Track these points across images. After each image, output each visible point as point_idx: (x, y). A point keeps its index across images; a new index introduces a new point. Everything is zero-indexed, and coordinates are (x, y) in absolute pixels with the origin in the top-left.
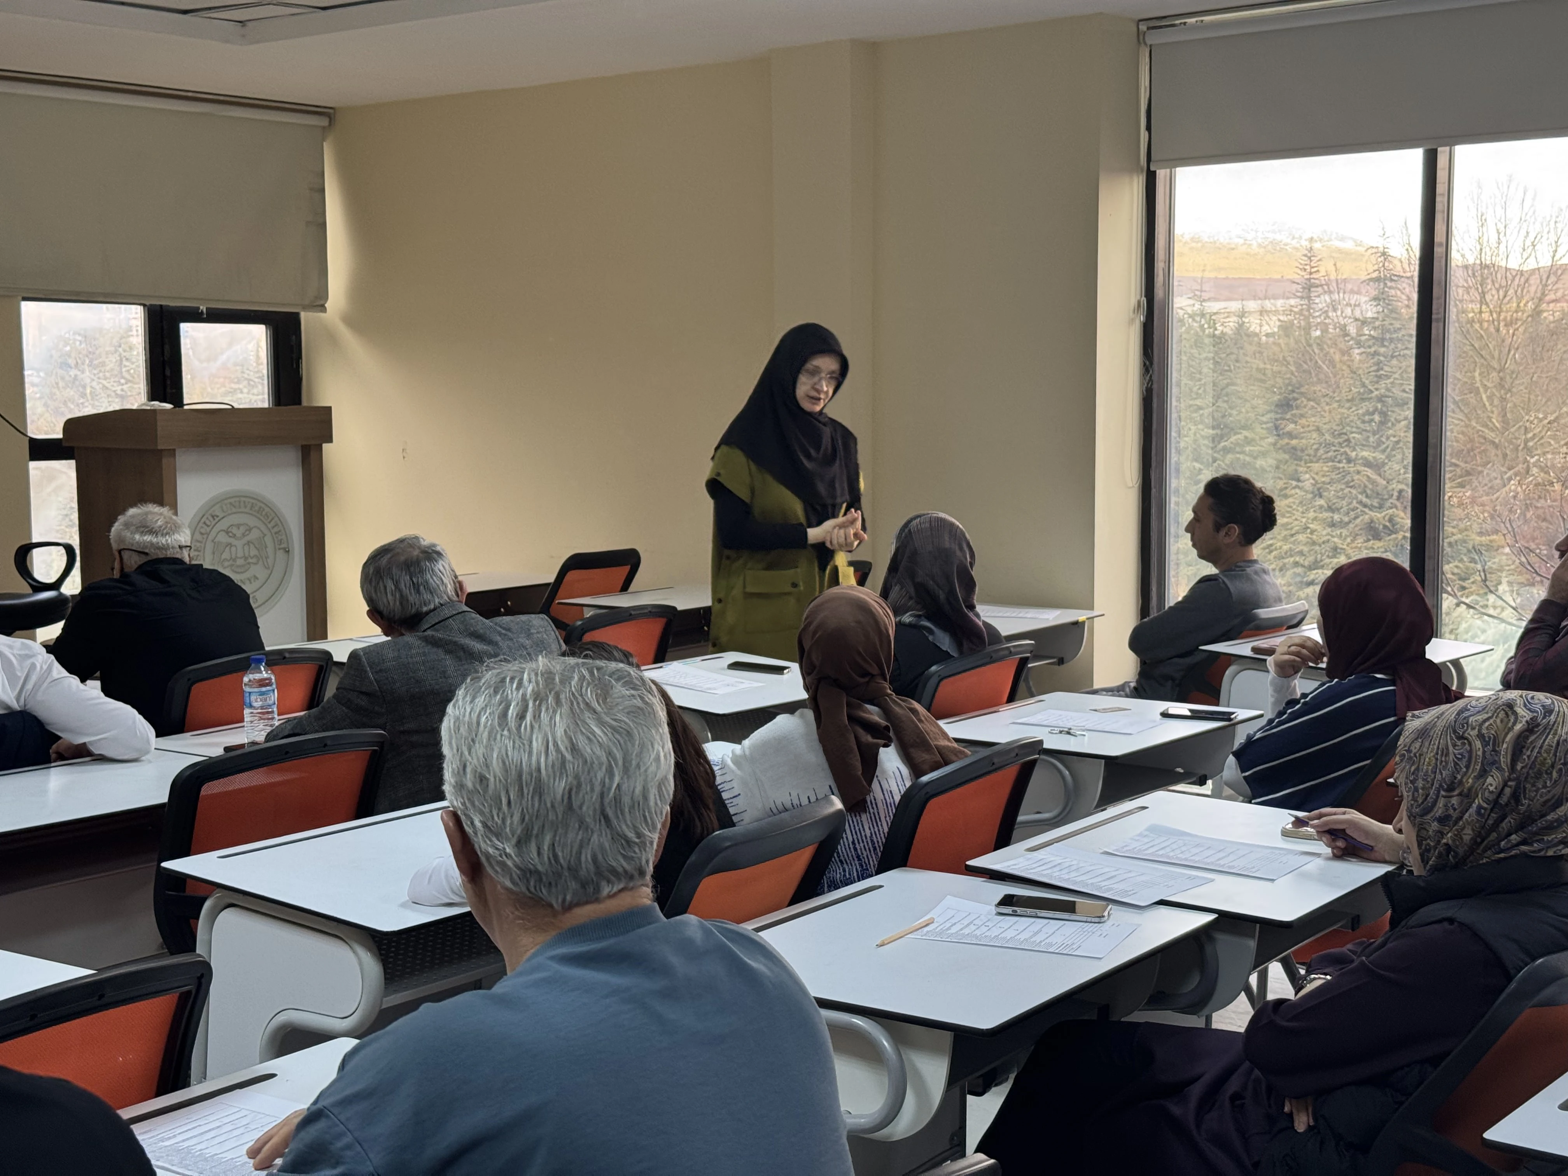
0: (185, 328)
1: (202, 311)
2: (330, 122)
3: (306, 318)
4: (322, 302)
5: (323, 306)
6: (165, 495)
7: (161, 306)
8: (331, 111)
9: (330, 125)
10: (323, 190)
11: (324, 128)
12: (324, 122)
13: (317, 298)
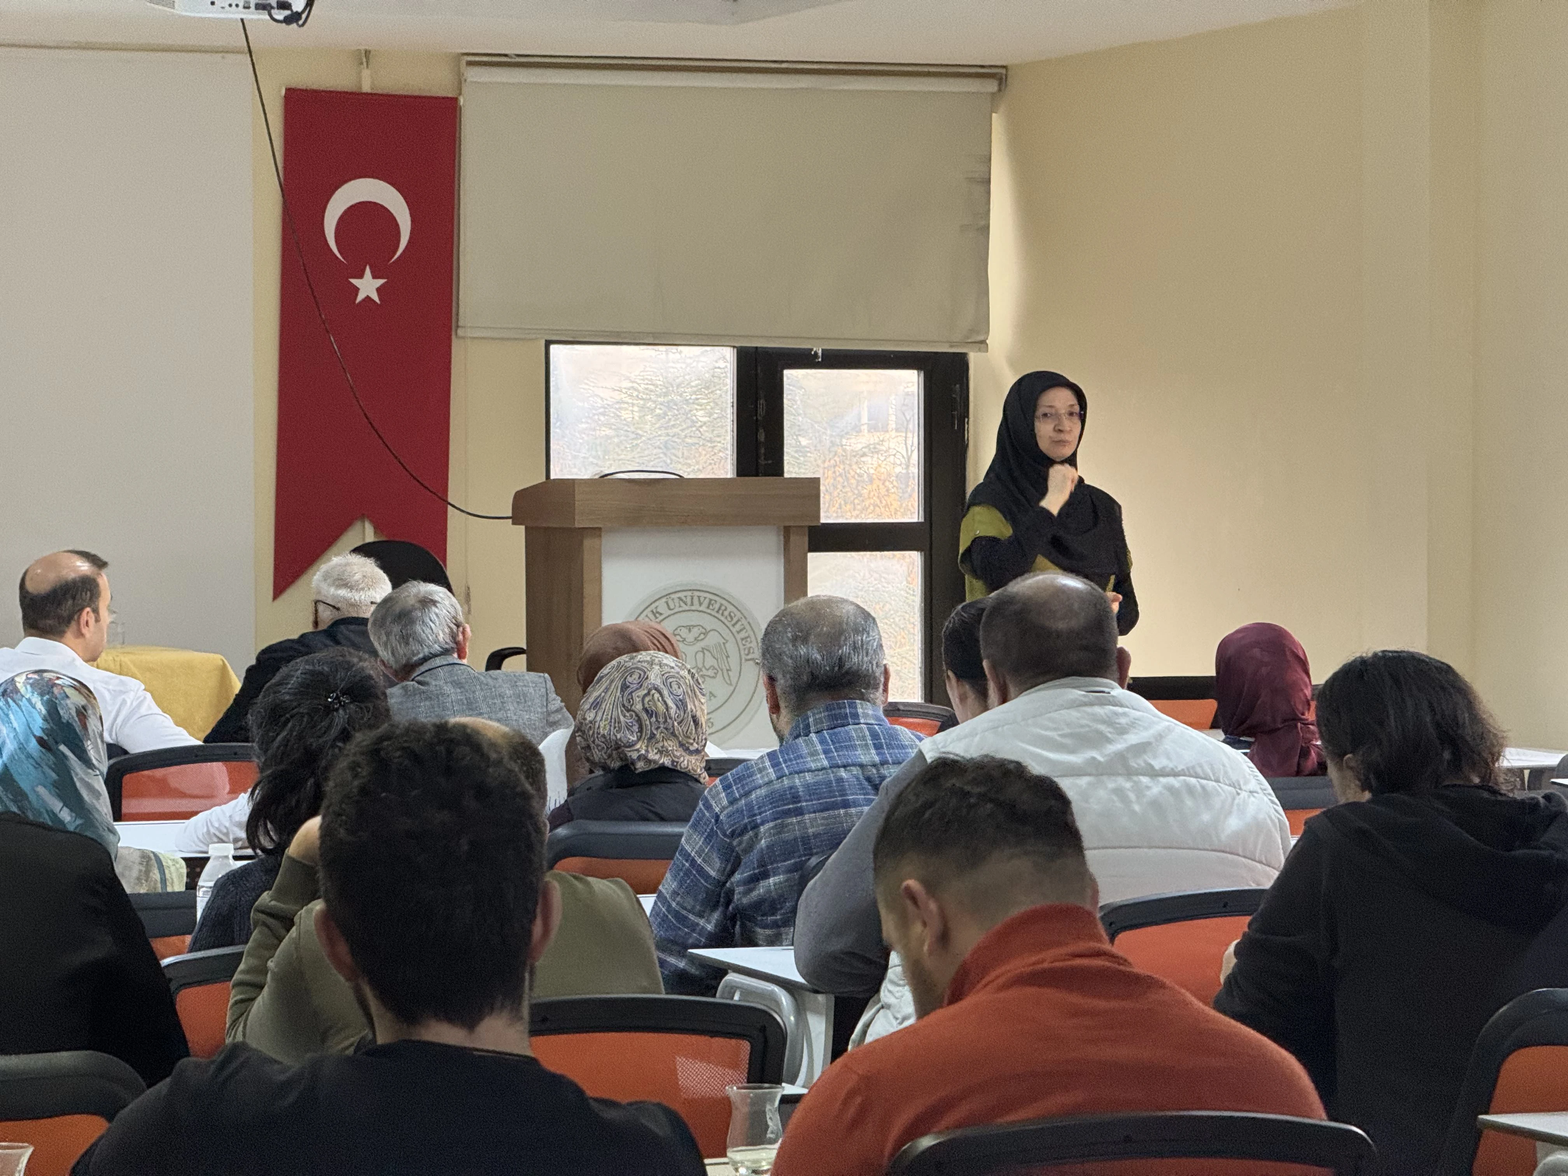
0: (792, 377)
1: (816, 353)
2: (1000, 84)
3: (974, 359)
4: (981, 338)
5: (983, 342)
6: (585, 585)
7: (757, 348)
8: (1003, 71)
9: (1000, 90)
10: (987, 182)
11: (993, 94)
12: (991, 86)
13: (972, 331)
